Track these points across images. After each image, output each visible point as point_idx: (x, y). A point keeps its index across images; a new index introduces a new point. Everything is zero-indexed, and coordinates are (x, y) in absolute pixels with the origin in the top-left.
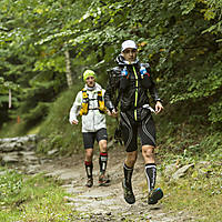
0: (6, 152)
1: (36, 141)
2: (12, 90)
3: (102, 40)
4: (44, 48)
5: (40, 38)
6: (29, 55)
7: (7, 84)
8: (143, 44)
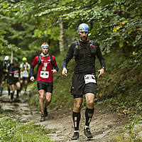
0: (5, 102)
1: (30, 96)
2: (14, 52)
3: (90, 17)
4: (43, 19)
5: (41, 10)
6: (30, 23)
7: (10, 46)
8: (123, 23)
